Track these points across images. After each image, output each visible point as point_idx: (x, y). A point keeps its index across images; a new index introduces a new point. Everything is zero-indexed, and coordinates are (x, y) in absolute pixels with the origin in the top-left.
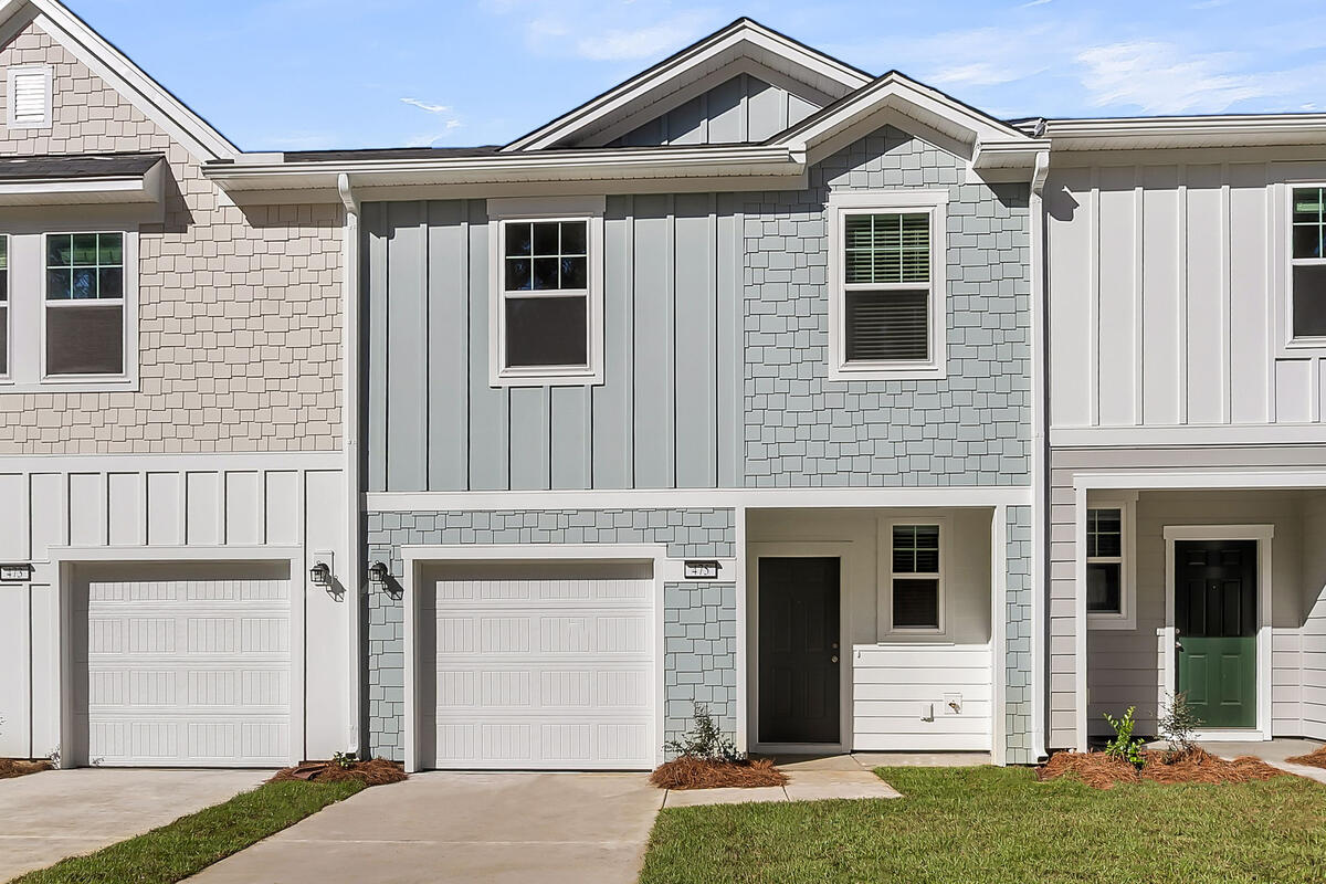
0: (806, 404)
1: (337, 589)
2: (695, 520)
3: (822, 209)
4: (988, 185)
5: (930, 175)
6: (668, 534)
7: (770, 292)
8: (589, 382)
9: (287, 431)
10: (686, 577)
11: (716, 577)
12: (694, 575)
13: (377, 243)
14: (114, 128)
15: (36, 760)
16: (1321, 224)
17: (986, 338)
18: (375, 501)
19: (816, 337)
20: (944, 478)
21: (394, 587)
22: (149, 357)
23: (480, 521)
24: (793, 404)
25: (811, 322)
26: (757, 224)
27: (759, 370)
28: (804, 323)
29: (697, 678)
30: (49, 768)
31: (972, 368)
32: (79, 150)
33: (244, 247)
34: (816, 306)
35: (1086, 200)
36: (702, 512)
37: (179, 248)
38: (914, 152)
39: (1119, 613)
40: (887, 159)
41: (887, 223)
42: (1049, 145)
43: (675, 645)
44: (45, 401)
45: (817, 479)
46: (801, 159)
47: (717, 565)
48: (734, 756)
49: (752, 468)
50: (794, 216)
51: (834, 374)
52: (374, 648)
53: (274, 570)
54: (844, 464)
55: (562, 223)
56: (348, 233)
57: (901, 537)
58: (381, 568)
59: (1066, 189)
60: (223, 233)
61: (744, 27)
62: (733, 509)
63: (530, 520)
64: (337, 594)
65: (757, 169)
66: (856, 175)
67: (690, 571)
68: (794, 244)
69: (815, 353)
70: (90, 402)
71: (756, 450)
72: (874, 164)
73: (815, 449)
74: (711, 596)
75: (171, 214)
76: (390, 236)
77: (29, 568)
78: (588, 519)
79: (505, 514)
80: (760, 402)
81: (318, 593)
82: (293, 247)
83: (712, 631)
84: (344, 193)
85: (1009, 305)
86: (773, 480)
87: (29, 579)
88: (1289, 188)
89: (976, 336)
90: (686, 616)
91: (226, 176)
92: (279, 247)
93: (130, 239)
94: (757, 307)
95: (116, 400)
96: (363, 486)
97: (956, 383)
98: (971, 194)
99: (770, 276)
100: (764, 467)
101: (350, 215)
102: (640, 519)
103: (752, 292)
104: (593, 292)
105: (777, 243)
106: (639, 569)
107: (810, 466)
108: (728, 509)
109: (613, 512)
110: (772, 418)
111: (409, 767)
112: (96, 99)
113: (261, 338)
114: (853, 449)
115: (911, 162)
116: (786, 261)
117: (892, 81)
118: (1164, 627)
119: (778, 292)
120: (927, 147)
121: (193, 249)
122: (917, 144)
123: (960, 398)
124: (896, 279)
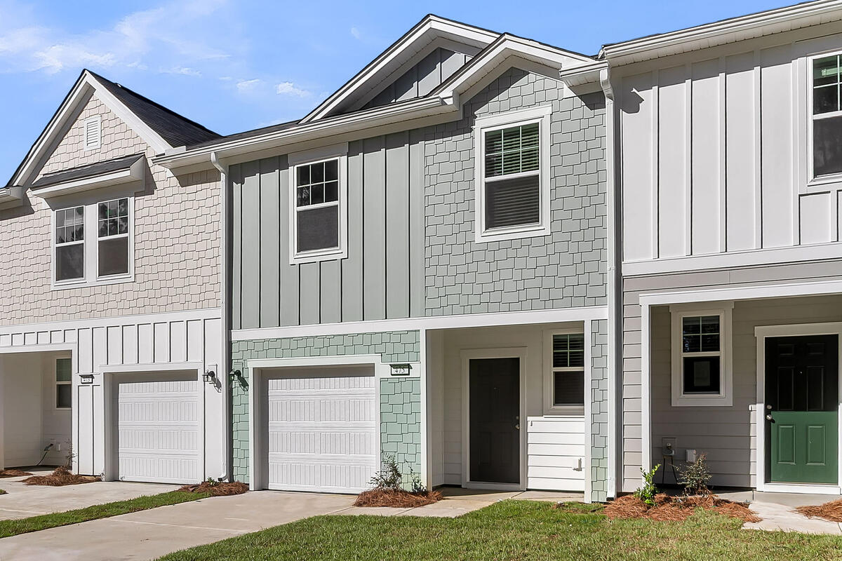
0: (461, 259)
1: (219, 385)
2: (395, 338)
3: (471, 130)
4: (578, 96)
5: (540, 96)
6: (381, 348)
7: (440, 189)
8: (339, 257)
9: (196, 298)
10: (392, 375)
11: (409, 374)
12: (396, 373)
13: (236, 187)
14: (125, 143)
15: (95, 476)
16: (839, 83)
17: (576, 203)
18: (236, 335)
19: (468, 216)
20: (550, 303)
21: (244, 384)
22: (139, 263)
23: (286, 344)
24: (454, 261)
25: (465, 206)
26: (431, 146)
27: (434, 240)
28: (461, 207)
29: (399, 438)
30: (100, 480)
31: (568, 225)
32: (110, 158)
33: (178, 198)
34: (468, 195)
35: (648, 96)
36: (400, 334)
37: (150, 203)
38: (530, 83)
39: (719, 393)
40: (513, 90)
41: (512, 134)
42: (606, 64)
43: (386, 418)
44: (98, 290)
45: (469, 309)
46: (450, 102)
47: (409, 367)
48: (420, 488)
49: (430, 304)
50: (455, 138)
51: (478, 239)
52: (236, 419)
53: (190, 375)
54: (485, 298)
55: (326, 162)
56: (222, 184)
57: (559, 343)
58: (238, 373)
59: (634, 90)
60: (169, 192)
61: (430, 20)
62: (419, 330)
63: (310, 342)
64: (219, 388)
65: (430, 112)
66: (493, 104)
67: (394, 371)
68: (455, 156)
69: (466, 226)
70: (115, 289)
71: (432, 292)
72: (503, 95)
73: (467, 289)
74: (406, 386)
75: (146, 186)
76: (242, 183)
77: (92, 376)
78: (339, 341)
79: (297, 339)
80: (434, 261)
81: (210, 387)
82: (200, 195)
83: (407, 408)
84: (215, 163)
85: (594, 179)
86: (442, 311)
87: (92, 383)
88: (810, 60)
89: (570, 203)
90: (393, 399)
91: (170, 161)
92: (192, 197)
93: (131, 200)
94: (432, 200)
95: (127, 287)
96: (229, 326)
97: (557, 237)
98: (567, 105)
99: (441, 179)
100: (436, 303)
101: (222, 174)
102: (367, 340)
103: (430, 191)
104: (341, 202)
105: (444, 157)
106: (366, 370)
107: (464, 300)
108: (416, 331)
109: (353, 336)
110: (442, 271)
111: (251, 487)
112: (118, 129)
113: (185, 247)
114: (490, 287)
115: (528, 89)
116: (450, 167)
117: (505, 40)
118: (756, 404)
119: (445, 189)
120: (538, 78)
121: (157, 203)
122: (532, 76)
123: (559, 247)
124: (518, 171)
